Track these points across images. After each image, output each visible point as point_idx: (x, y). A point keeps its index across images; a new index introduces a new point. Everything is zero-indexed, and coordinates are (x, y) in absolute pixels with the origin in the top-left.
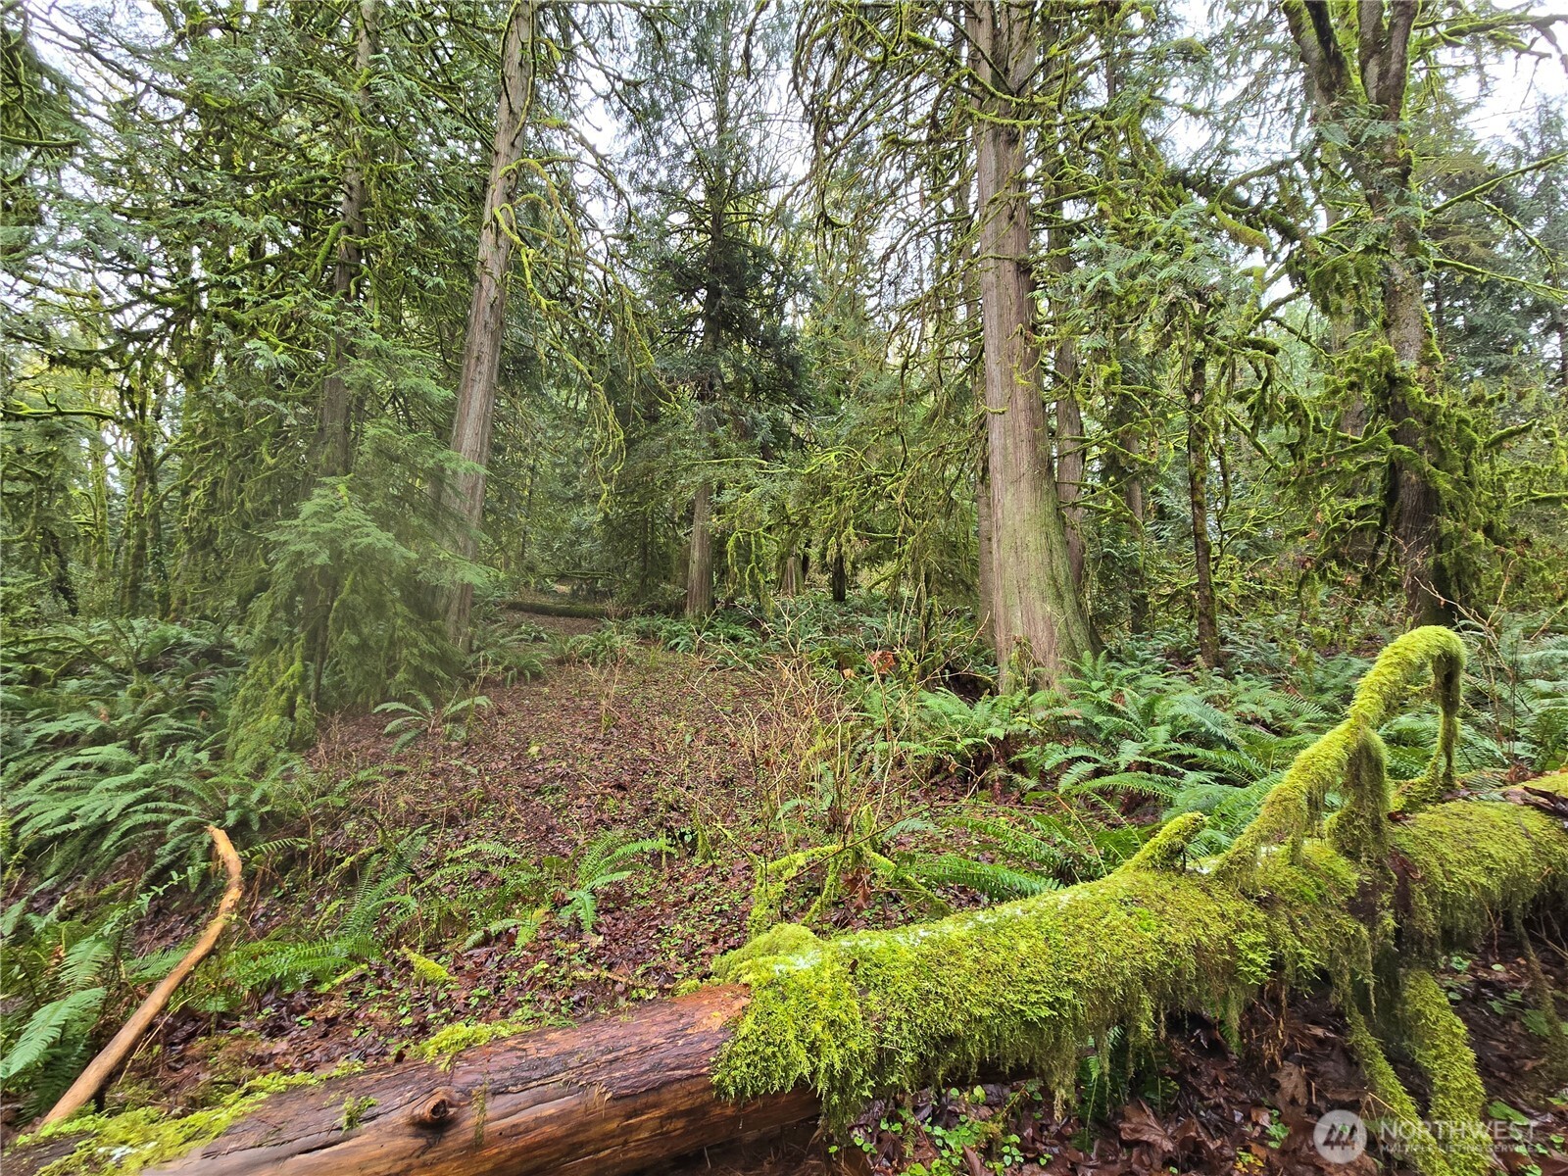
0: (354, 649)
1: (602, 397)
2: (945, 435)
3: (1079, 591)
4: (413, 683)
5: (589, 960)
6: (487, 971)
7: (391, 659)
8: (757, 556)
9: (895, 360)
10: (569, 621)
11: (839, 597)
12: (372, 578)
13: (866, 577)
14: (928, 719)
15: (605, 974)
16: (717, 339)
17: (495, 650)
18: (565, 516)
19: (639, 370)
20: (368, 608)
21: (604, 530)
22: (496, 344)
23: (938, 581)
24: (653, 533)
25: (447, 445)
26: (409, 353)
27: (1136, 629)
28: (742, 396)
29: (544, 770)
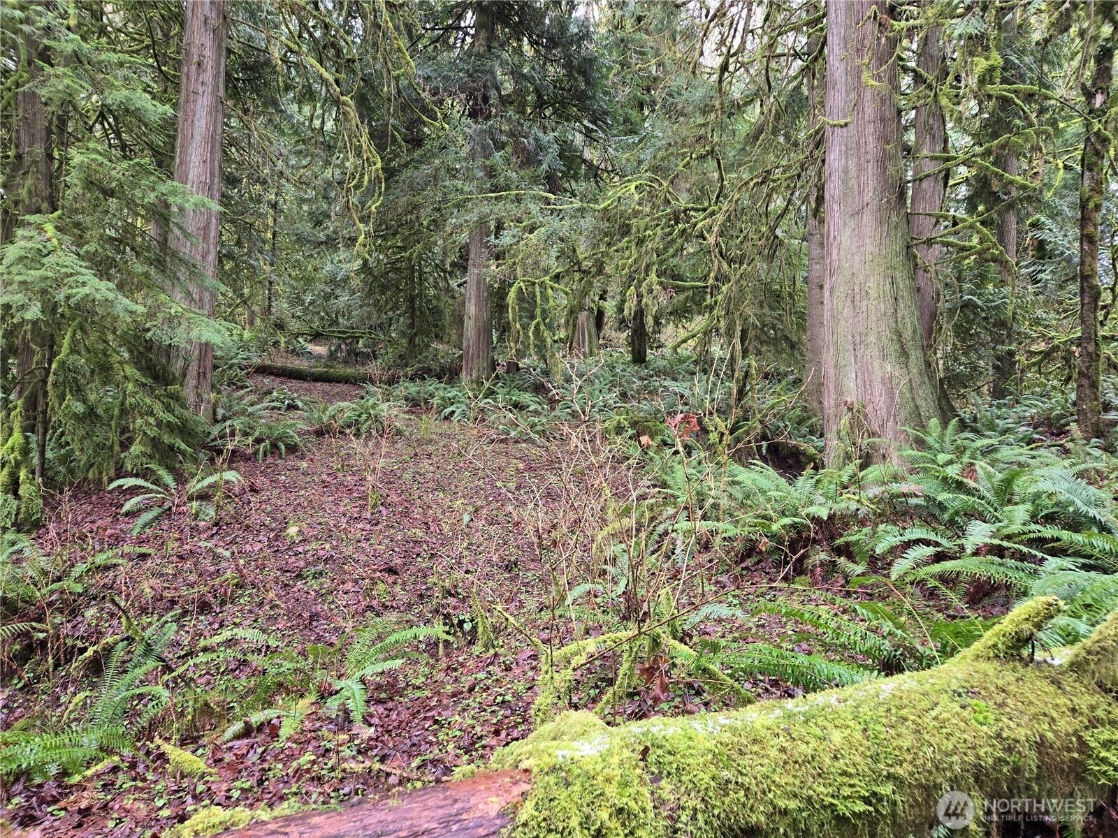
0: (79, 418)
1: (353, 114)
2: (771, 157)
3: (928, 346)
4: (151, 457)
5: (359, 752)
6: (249, 763)
7: (124, 430)
8: (544, 311)
9: (711, 60)
10: (327, 387)
11: (639, 358)
12: (94, 336)
13: (670, 334)
14: (740, 496)
15: (377, 766)
16: (491, 37)
17: (243, 419)
18: (317, 263)
19: (397, 78)
20: (93, 372)
21: (363, 281)
22: (219, 46)
23: (757, 338)
24: (421, 284)
25: (170, 176)
26: (114, 58)
27: (998, 393)
28: (523, 112)
29: (306, 553)
